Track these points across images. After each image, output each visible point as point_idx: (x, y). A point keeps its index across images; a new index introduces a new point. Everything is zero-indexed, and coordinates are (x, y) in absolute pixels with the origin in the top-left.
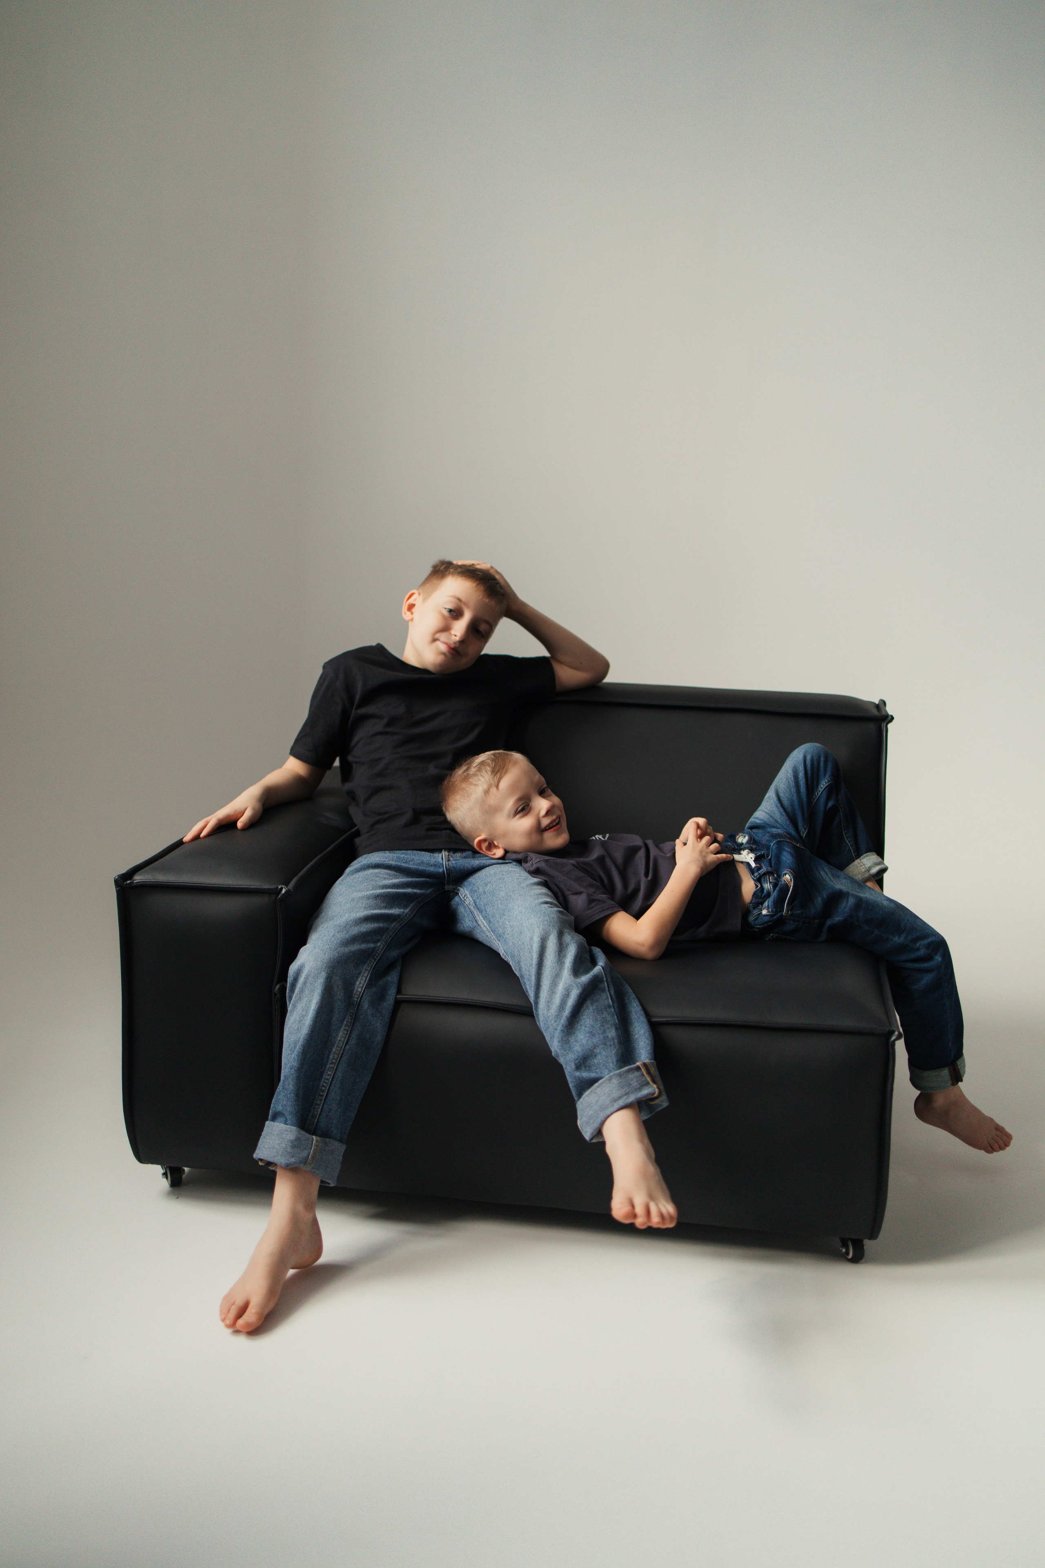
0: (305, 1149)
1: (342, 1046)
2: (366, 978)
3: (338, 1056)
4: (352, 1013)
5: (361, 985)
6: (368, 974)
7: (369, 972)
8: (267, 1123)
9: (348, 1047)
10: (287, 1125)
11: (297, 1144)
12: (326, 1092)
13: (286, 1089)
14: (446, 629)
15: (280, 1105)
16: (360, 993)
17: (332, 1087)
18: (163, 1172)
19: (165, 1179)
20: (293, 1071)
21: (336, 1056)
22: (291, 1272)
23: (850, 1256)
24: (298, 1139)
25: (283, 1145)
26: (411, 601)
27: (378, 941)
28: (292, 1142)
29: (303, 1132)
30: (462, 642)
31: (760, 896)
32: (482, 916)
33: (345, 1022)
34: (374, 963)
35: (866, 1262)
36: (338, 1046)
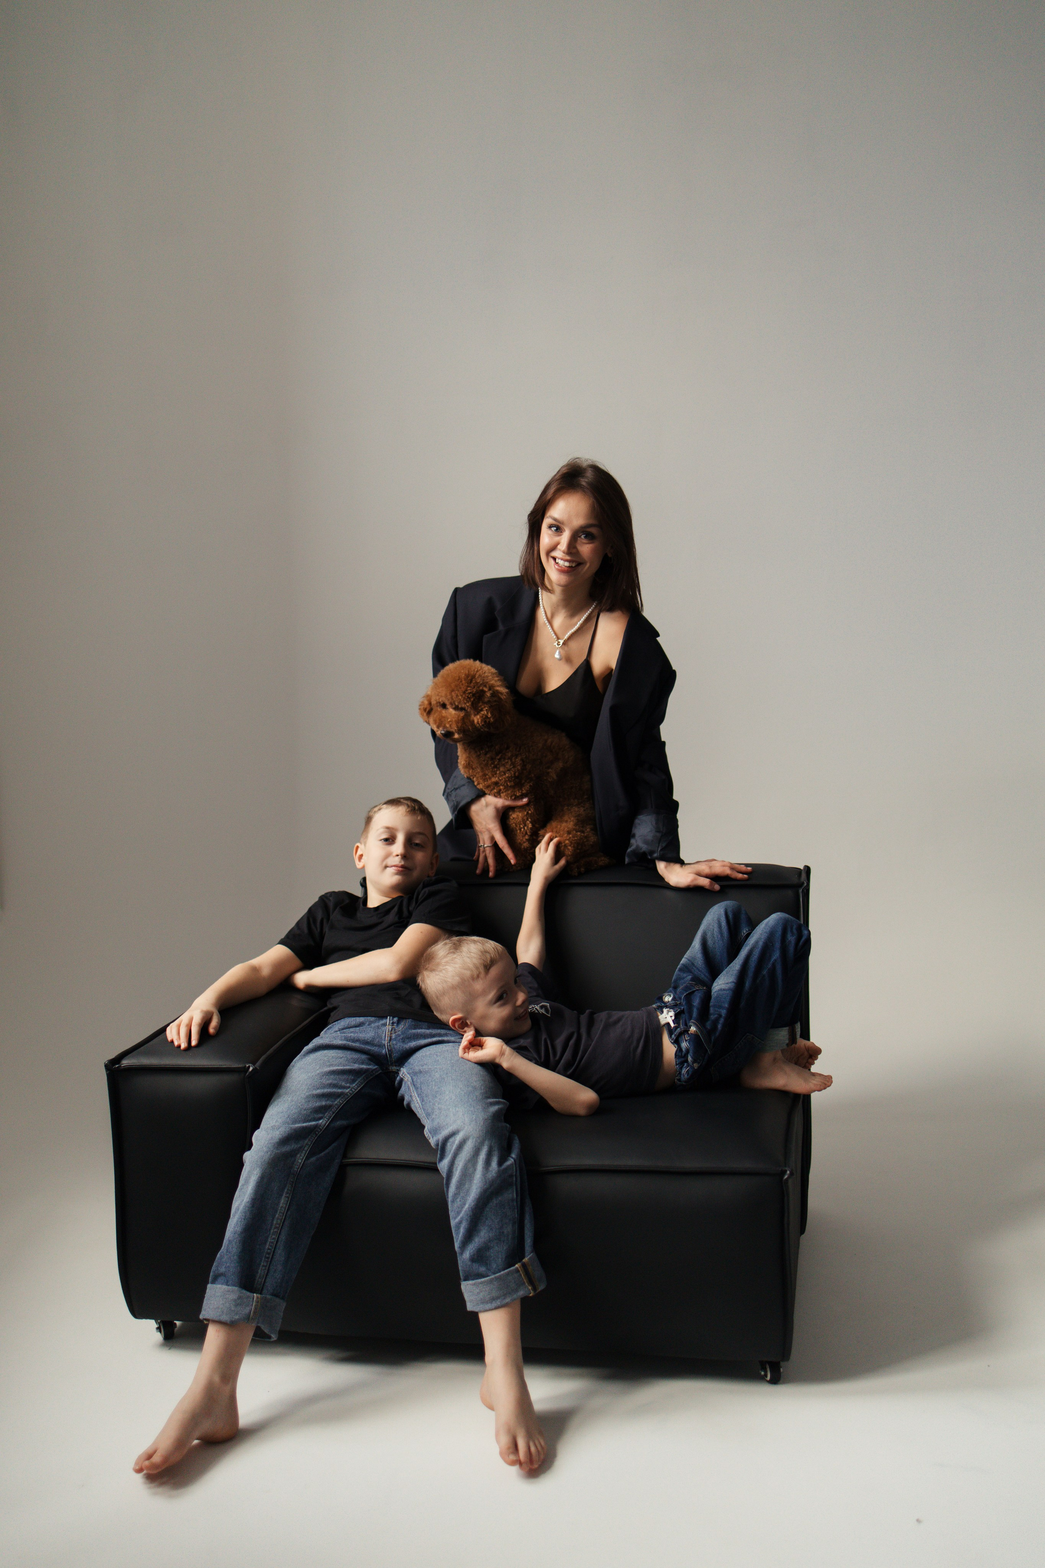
0: (247, 1306)
1: (284, 1212)
2: (306, 1152)
3: (281, 1221)
4: (292, 1181)
5: (302, 1158)
6: (308, 1148)
7: (309, 1147)
8: (209, 1286)
9: (289, 1212)
10: (228, 1286)
11: (239, 1302)
12: (271, 1254)
13: (229, 1252)
15: (223, 1267)
16: (300, 1164)
17: (277, 1249)
18: (157, 1326)
19: (159, 1333)
20: (236, 1236)
21: (279, 1221)
22: (196, 1442)
23: (768, 1378)
24: (240, 1298)
25: (227, 1305)
27: (320, 1119)
28: (235, 1300)
29: (244, 1291)
31: (680, 1055)
32: (417, 1093)
33: (286, 1190)
34: (315, 1138)
35: (784, 1383)
36: (280, 1212)
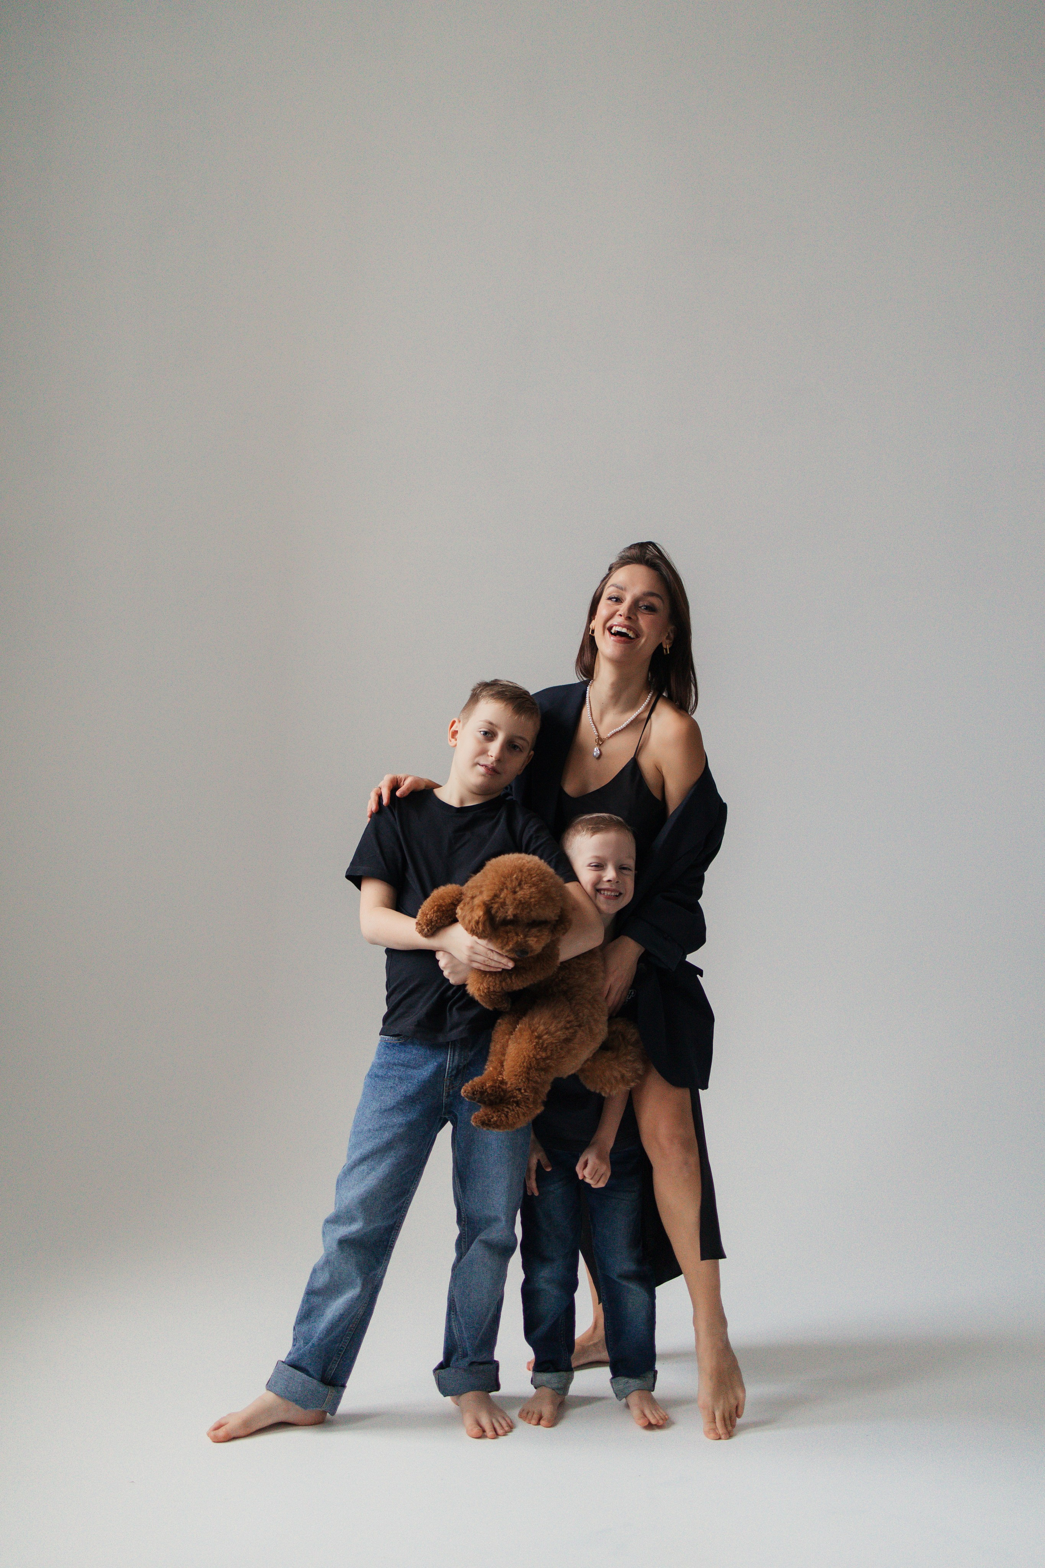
14: (483, 752)
26: (454, 728)
30: (499, 760)
